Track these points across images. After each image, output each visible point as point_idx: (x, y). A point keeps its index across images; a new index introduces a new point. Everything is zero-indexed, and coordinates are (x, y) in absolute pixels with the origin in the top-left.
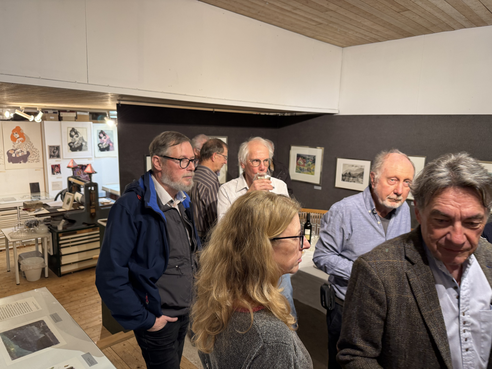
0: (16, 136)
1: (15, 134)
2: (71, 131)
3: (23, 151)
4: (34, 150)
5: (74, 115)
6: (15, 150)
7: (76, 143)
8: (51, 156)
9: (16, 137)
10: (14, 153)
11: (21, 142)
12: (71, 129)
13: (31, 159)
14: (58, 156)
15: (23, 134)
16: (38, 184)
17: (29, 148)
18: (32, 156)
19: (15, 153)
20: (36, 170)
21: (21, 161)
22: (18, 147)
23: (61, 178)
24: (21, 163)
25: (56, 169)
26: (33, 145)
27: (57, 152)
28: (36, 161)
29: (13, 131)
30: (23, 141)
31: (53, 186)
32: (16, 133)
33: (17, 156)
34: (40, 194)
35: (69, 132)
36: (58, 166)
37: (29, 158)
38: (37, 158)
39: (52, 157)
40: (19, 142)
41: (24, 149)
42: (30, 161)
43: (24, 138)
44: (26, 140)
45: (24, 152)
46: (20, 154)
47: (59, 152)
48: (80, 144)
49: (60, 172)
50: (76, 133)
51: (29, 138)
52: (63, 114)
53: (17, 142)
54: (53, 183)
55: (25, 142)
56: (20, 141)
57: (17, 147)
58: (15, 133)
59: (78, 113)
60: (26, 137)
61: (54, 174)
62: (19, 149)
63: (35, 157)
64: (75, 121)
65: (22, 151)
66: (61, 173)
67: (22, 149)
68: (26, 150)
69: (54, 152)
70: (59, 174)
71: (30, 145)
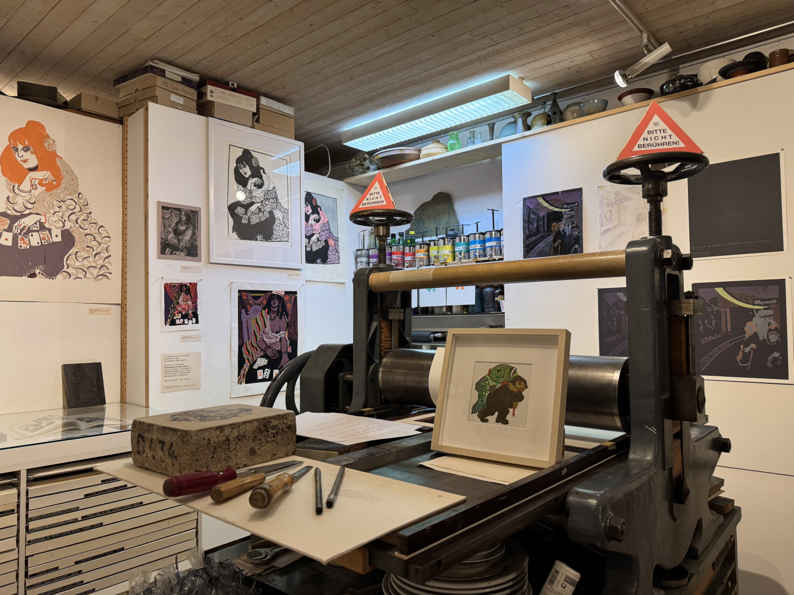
0: (25, 161)
1: (22, 153)
2: (239, 161)
3: (47, 225)
4: (93, 230)
5: (248, 104)
6: (14, 219)
7: (253, 208)
8: (167, 248)
9: (26, 166)
10: (9, 230)
11: (41, 189)
12: (239, 153)
13: (77, 264)
14: (192, 251)
15: (54, 155)
16: (97, 367)
17: (73, 217)
18: (83, 254)
19: (15, 230)
20: (92, 311)
21: (34, 267)
22: (30, 206)
23: (196, 339)
24: (33, 275)
25: (183, 302)
26: (91, 208)
27: (189, 233)
28: (95, 272)
29: (15, 136)
30: (50, 187)
31: (167, 371)
32: (26, 149)
33: (22, 245)
34: (103, 410)
35: (233, 165)
36: (190, 290)
37: (72, 261)
38: (101, 262)
39: (168, 250)
40: (33, 187)
41: (55, 218)
42: (70, 270)
43: (58, 177)
44: (63, 185)
45: (50, 230)
46: (35, 240)
47: (194, 234)
48: (267, 215)
49: (195, 315)
50: (257, 172)
51: (74, 178)
52: (214, 94)
53: (26, 185)
54: (168, 358)
55: (60, 193)
56: (41, 184)
57: (27, 208)
58: (20, 147)
59: (264, 101)
60: (64, 174)
61: (173, 323)
62: (30, 214)
63: (91, 259)
64: (253, 127)
65: (42, 227)
66: (197, 322)
67: (43, 221)
68: (61, 224)
69: (177, 233)
70: (190, 325)
71: (78, 209)
